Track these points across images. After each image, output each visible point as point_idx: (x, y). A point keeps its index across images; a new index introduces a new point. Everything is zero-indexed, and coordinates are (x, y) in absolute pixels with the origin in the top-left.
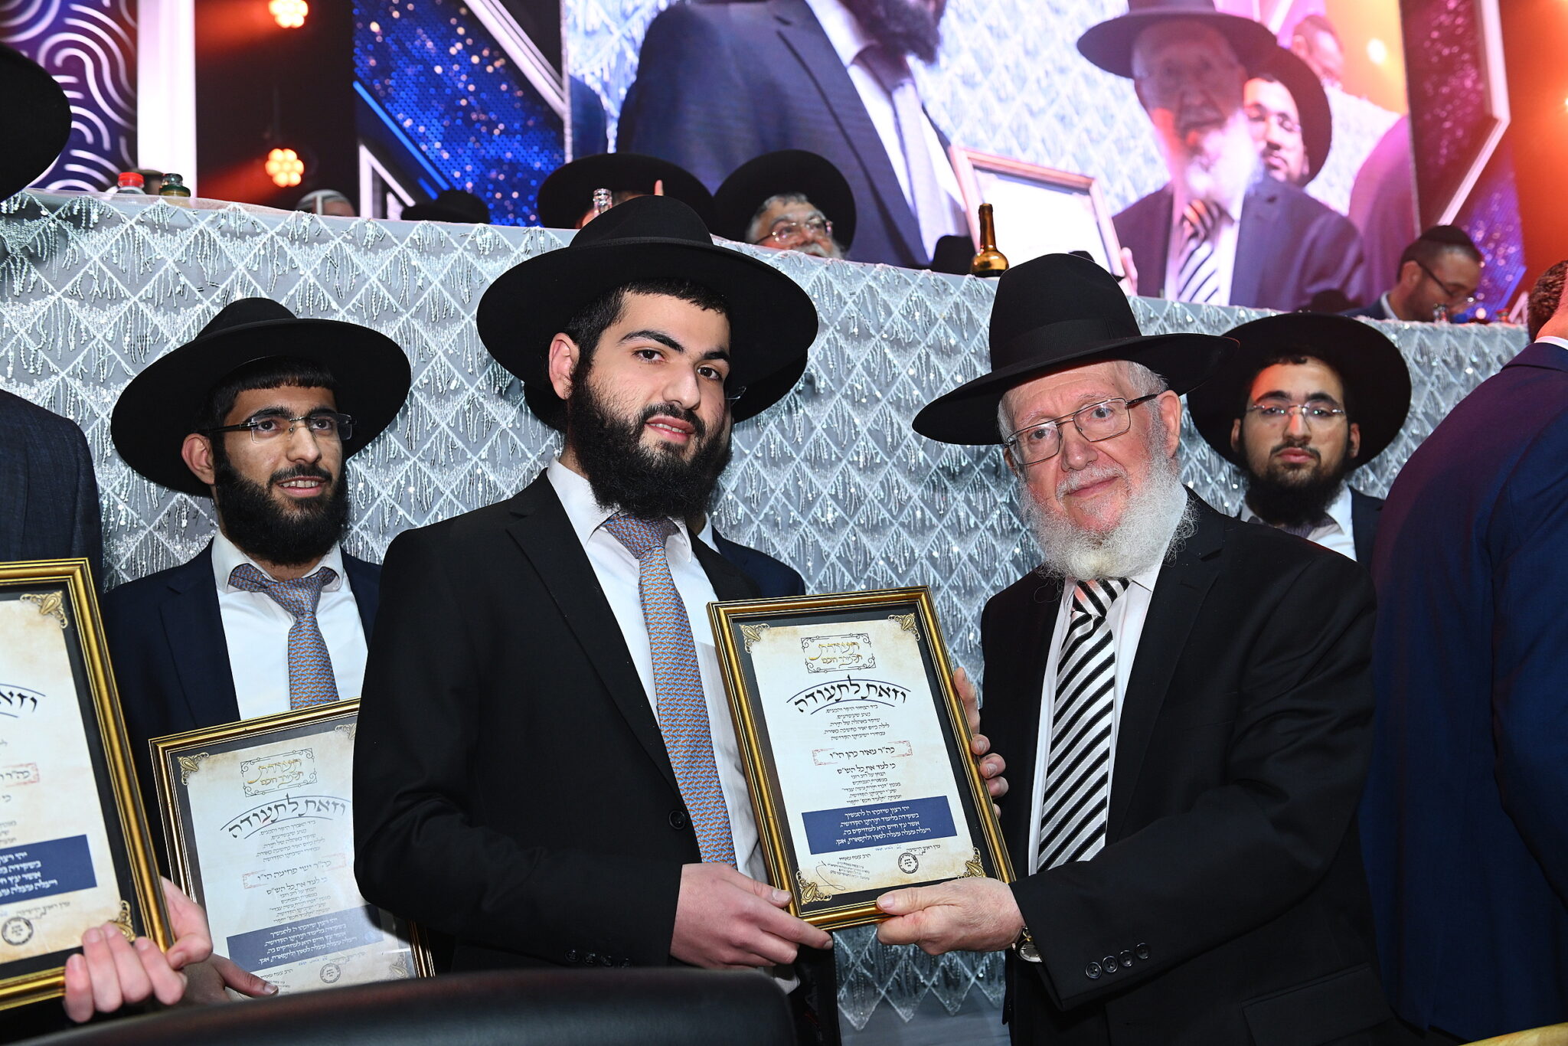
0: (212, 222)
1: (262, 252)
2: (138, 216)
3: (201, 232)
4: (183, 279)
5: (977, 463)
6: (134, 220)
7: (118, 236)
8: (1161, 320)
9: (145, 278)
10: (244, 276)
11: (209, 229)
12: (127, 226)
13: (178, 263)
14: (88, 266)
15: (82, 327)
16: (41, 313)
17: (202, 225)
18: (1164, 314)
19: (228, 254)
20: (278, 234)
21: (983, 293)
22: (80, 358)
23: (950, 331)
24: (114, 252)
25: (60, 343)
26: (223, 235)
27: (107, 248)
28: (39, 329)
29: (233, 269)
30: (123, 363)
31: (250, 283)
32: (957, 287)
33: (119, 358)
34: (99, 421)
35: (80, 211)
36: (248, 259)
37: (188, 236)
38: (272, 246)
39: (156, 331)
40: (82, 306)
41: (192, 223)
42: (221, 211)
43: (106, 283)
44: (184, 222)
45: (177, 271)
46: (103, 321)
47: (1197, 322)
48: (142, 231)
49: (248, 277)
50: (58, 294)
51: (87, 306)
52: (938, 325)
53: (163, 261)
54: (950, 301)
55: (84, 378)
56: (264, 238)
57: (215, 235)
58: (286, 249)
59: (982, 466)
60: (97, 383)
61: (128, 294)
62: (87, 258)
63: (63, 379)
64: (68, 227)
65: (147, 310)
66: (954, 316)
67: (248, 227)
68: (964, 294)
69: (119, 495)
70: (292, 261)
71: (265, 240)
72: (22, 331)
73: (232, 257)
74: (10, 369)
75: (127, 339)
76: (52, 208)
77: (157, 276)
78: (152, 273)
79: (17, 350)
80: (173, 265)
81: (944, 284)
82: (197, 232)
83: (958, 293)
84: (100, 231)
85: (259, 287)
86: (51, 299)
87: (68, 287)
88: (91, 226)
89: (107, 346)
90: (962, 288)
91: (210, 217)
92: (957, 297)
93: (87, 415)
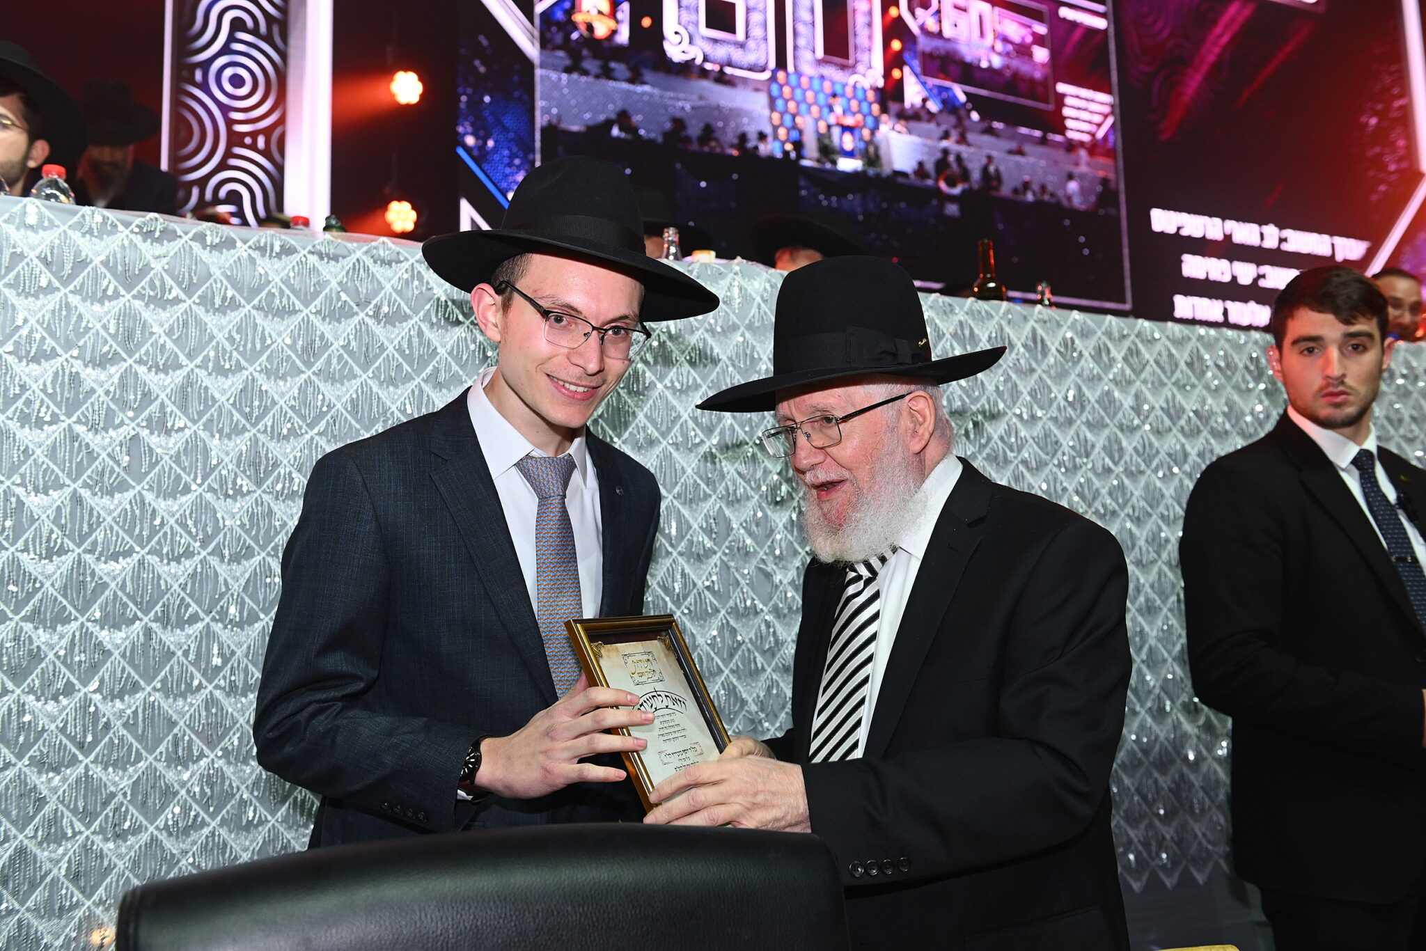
0: (366, 252)
1: (406, 276)
2: (310, 247)
3: (358, 260)
4: (344, 297)
5: (980, 452)
6: (307, 250)
7: (294, 263)
8: (1133, 337)
9: (315, 295)
10: (390, 294)
11: (365, 258)
12: (301, 255)
13: (340, 283)
14: (270, 286)
15: (266, 333)
16: (235, 322)
17: (359, 254)
18: (1136, 332)
19: (378, 277)
20: (417, 261)
21: (983, 313)
22: (265, 357)
23: (955, 345)
24: (292, 274)
25: (249, 345)
26: (375, 262)
27: (286, 271)
28: (234, 334)
29: (382, 288)
30: (298, 362)
31: (395, 300)
32: (961, 308)
33: (294, 357)
34: (278, 407)
35: (266, 244)
36: (393, 282)
37: (348, 263)
38: (413, 271)
39: (322, 337)
40: (266, 316)
41: (350, 254)
42: (374, 244)
43: (285, 300)
44: (345, 252)
45: (339, 289)
46: (282, 329)
47: (1164, 339)
48: (313, 259)
49: (394, 295)
50: (248, 307)
51: (270, 317)
52: (945, 340)
53: (328, 282)
54: (956, 319)
55: (268, 373)
56: (406, 265)
57: (369, 262)
58: (423, 273)
59: (984, 455)
60: (277, 378)
61: (302, 307)
62: (270, 279)
63: (251, 374)
64: (256, 254)
65: (316, 321)
66: (959, 332)
67: (394, 256)
68: (967, 314)
69: (293, 466)
70: (428, 283)
71: (407, 266)
72: (220, 335)
73: (381, 280)
74: (211, 365)
75: (301, 343)
76: (245, 242)
77: (324, 293)
78: (321, 292)
79: (216, 348)
80: (336, 285)
81: (950, 305)
82: (354, 260)
83: (962, 313)
84: (280, 259)
85: (403, 304)
86: (243, 311)
87: (256, 302)
88: (274, 254)
89: (285, 348)
90: (966, 309)
91: (365, 248)
92: (961, 316)
93: (269, 401)
